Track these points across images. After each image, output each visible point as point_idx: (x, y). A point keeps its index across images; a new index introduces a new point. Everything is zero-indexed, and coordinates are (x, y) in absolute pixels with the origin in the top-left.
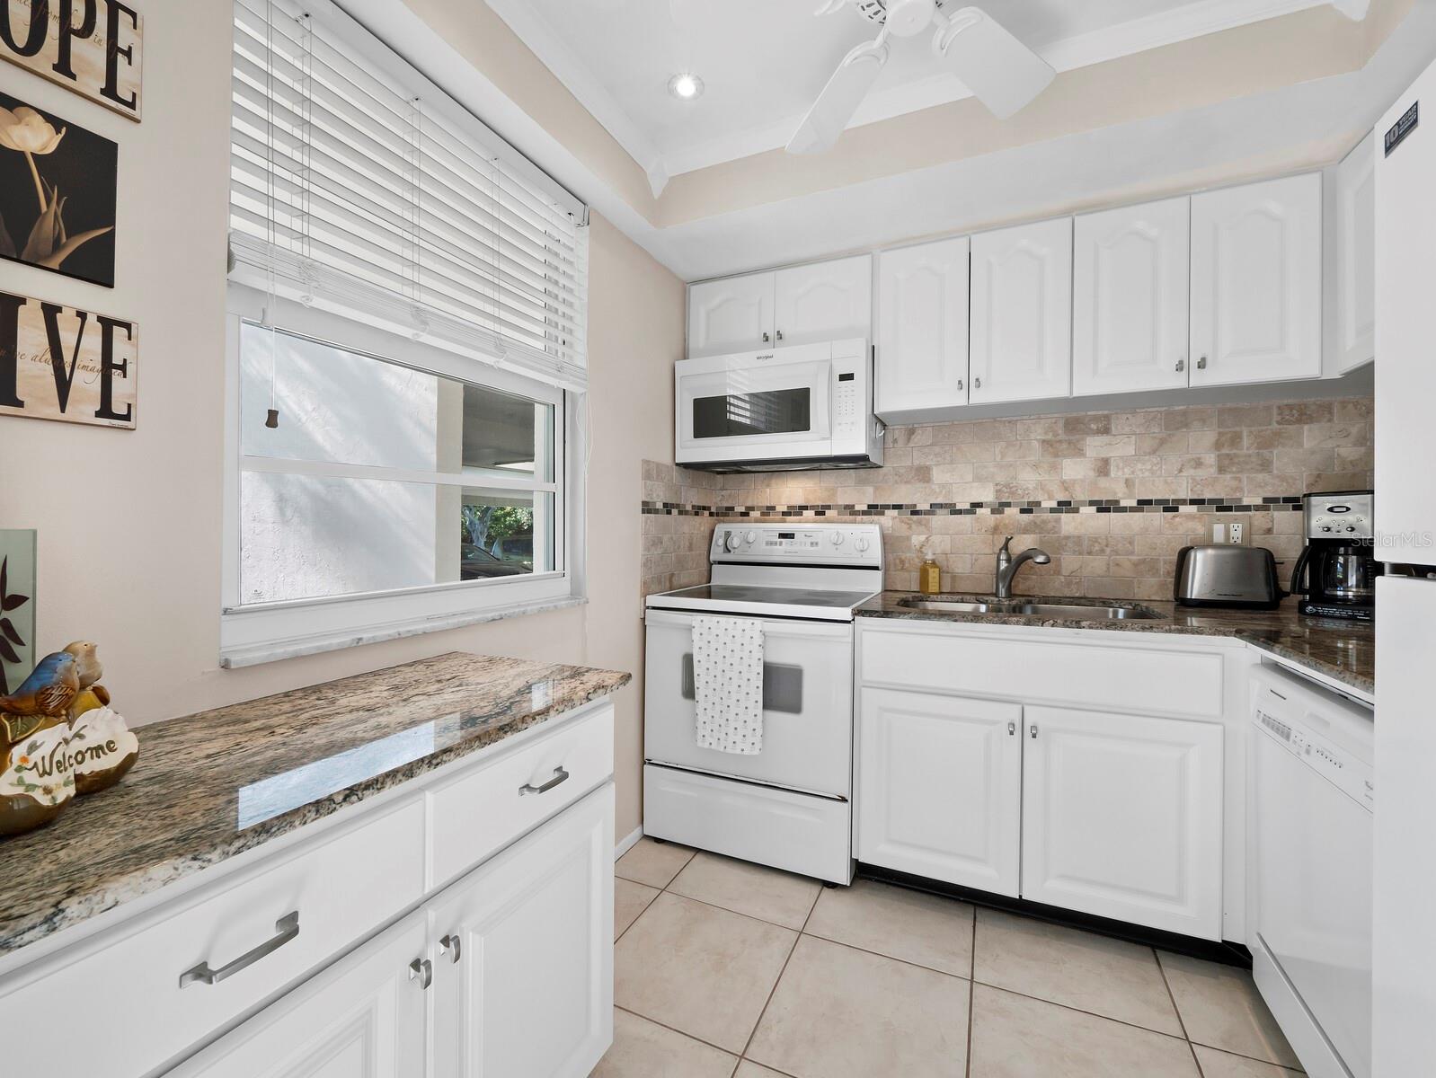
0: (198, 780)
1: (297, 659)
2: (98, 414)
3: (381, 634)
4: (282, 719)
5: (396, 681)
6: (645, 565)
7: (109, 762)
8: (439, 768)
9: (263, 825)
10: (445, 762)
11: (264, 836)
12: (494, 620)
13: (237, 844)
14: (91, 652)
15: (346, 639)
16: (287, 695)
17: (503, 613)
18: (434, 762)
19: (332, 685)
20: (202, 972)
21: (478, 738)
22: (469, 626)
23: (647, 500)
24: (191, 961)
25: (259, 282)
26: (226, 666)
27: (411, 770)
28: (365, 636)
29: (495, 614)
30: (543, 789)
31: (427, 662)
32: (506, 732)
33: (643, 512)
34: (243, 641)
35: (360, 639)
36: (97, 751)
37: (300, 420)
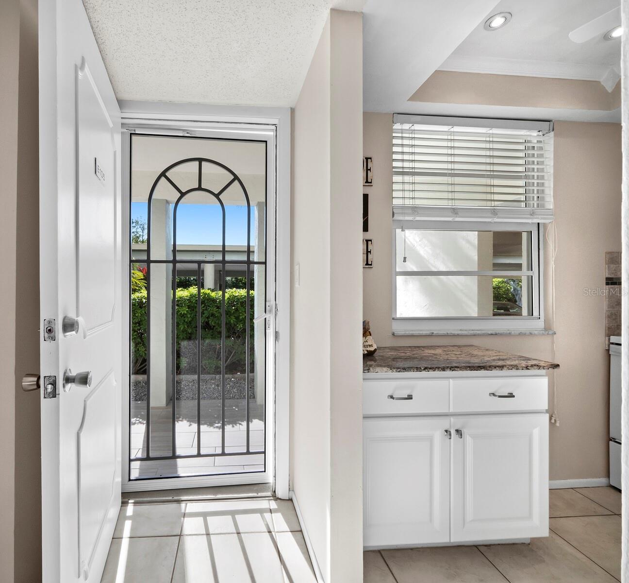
0: (389, 358)
1: (412, 336)
2: (366, 265)
3: (441, 332)
4: (409, 352)
5: (445, 349)
6: (609, 317)
7: (372, 349)
8: (454, 372)
9: (404, 368)
10: (456, 370)
11: (404, 371)
12: (492, 334)
13: (399, 370)
14: (368, 323)
15: (428, 333)
16: (410, 347)
17: (497, 332)
18: (452, 369)
19: (424, 347)
20: (392, 397)
21: (469, 367)
22: (479, 335)
23: (610, 276)
24: (390, 394)
25: (401, 218)
26: (393, 334)
27: (444, 368)
28: (435, 332)
29: (493, 332)
30: (500, 397)
31: (459, 347)
32: (481, 369)
33: (607, 284)
34: (398, 328)
35: (433, 333)
36: (370, 346)
37: (414, 246)
